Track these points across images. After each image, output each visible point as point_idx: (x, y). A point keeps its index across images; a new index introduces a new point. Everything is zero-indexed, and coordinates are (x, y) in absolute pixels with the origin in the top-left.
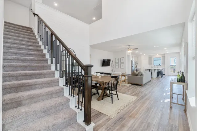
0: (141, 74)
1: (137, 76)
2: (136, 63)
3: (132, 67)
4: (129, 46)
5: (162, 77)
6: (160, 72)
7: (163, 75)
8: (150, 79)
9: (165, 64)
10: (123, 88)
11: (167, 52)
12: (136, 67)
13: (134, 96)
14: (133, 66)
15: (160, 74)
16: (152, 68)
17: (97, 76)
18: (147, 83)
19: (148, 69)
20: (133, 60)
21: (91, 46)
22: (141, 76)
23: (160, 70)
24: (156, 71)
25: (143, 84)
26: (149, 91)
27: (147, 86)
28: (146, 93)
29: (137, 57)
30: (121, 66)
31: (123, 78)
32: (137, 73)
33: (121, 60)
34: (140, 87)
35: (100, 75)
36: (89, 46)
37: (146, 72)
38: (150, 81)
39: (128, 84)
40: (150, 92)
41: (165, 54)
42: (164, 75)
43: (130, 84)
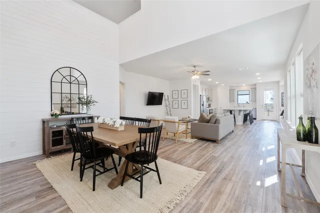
0: (216, 120)
1: (208, 122)
2: (208, 99)
3: (202, 107)
4: (194, 66)
5: (251, 123)
6: (248, 114)
7: (253, 119)
8: (232, 128)
9: (256, 101)
10: (180, 150)
11: (260, 80)
12: (209, 106)
13: (198, 169)
14: (203, 105)
15: (248, 118)
16: (235, 109)
17: (115, 126)
18: (226, 136)
19: (228, 111)
20: (204, 94)
21: (121, 65)
22: (215, 123)
23: (248, 112)
24: (242, 114)
25: (220, 139)
26: (230, 155)
27: (227, 143)
28: (225, 160)
29: (211, 88)
30: (183, 104)
31: (182, 127)
32: (208, 118)
33: (183, 93)
34: (215, 144)
35: (121, 124)
36: (118, 66)
37: (225, 116)
38: (233, 131)
39: (192, 137)
40: (232, 157)
41: (255, 85)
42: (255, 119)
43: (196, 140)
